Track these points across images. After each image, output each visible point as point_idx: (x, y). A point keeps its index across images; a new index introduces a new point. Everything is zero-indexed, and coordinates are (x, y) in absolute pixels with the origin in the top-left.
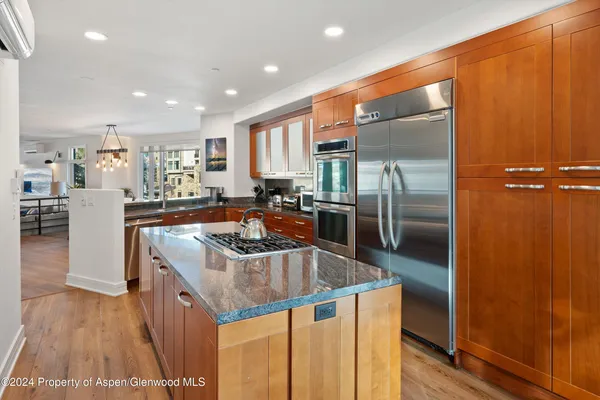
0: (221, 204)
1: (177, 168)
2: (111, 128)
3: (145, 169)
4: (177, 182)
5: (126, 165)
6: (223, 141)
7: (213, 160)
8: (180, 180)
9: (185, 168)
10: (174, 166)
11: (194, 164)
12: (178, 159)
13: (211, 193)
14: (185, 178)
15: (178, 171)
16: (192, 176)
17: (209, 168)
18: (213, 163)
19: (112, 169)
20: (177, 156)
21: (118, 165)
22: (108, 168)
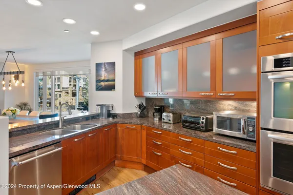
0: (111, 119)
1: (59, 88)
2: (10, 54)
3: (39, 89)
4: (58, 95)
5: (23, 85)
6: (113, 64)
7: (103, 81)
8: (60, 95)
9: (63, 88)
10: (57, 87)
11: (68, 86)
12: (59, 83)
13: (102, 109)
14: (63, 94)
15: (59, 90)
16: (68, 93)
17: (99, 88)
18: (102, 83)
19: (10, 88)
20: (58, 82)
21: (16, 85)
22: (7, 87)
